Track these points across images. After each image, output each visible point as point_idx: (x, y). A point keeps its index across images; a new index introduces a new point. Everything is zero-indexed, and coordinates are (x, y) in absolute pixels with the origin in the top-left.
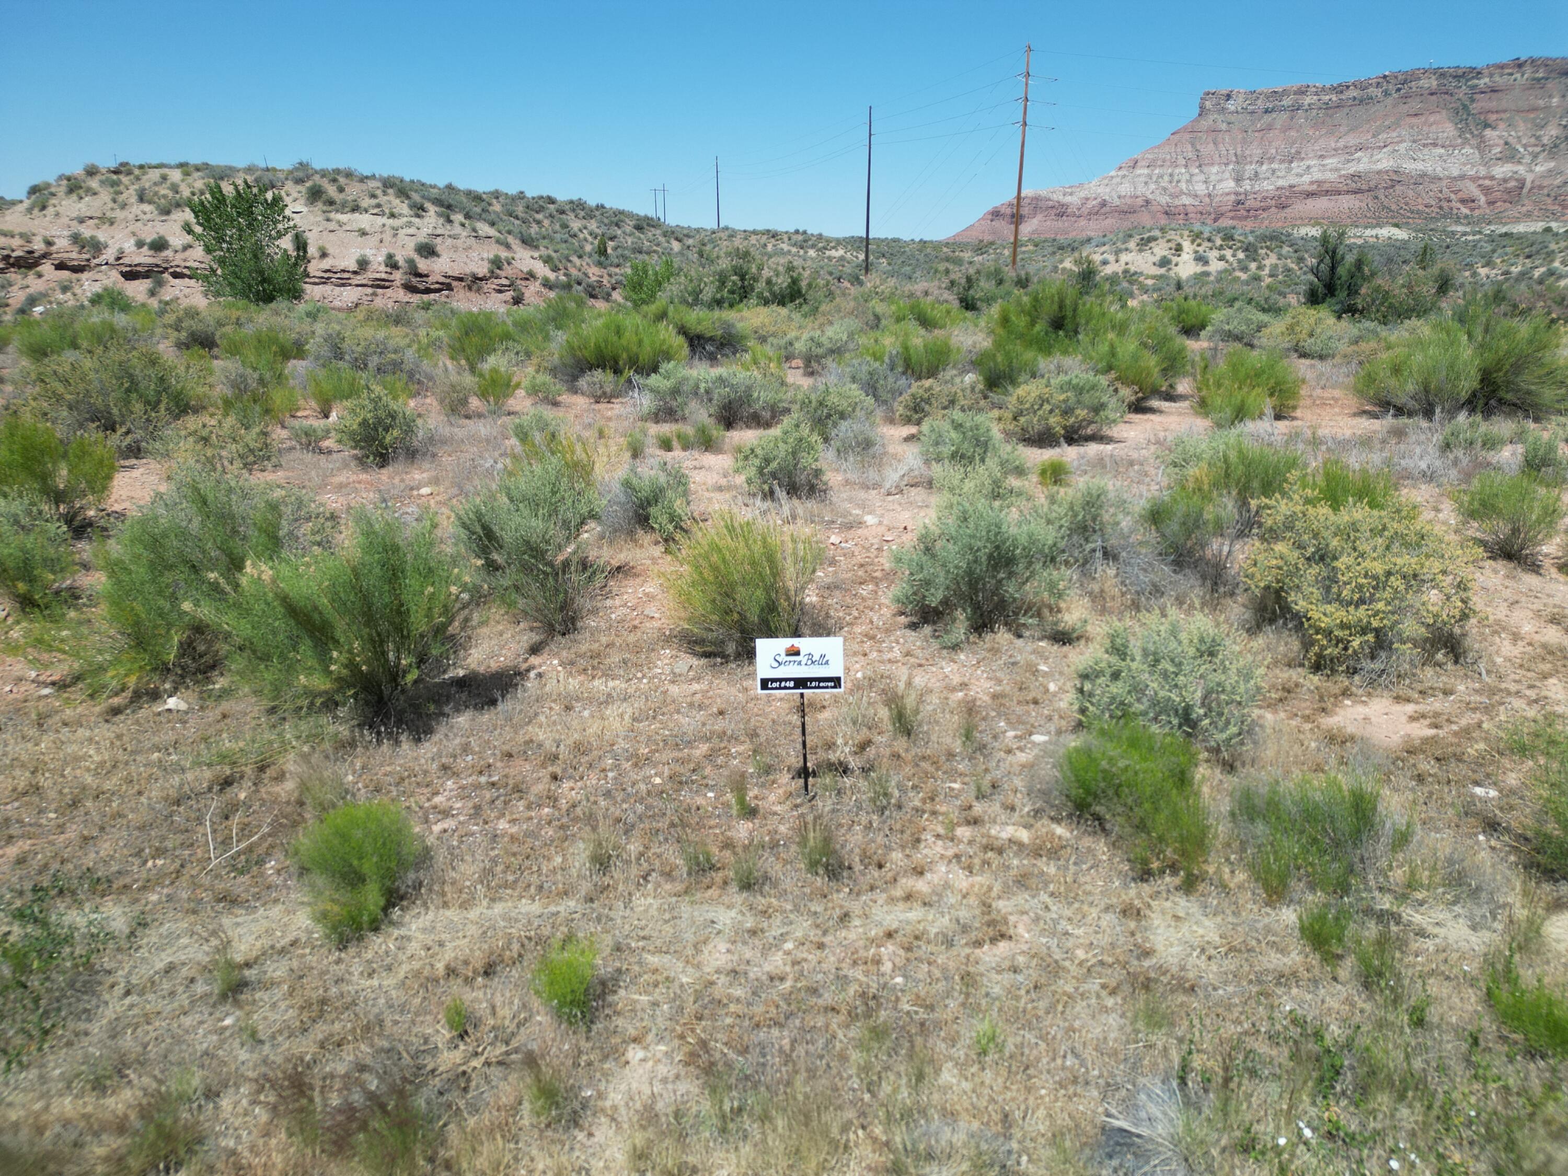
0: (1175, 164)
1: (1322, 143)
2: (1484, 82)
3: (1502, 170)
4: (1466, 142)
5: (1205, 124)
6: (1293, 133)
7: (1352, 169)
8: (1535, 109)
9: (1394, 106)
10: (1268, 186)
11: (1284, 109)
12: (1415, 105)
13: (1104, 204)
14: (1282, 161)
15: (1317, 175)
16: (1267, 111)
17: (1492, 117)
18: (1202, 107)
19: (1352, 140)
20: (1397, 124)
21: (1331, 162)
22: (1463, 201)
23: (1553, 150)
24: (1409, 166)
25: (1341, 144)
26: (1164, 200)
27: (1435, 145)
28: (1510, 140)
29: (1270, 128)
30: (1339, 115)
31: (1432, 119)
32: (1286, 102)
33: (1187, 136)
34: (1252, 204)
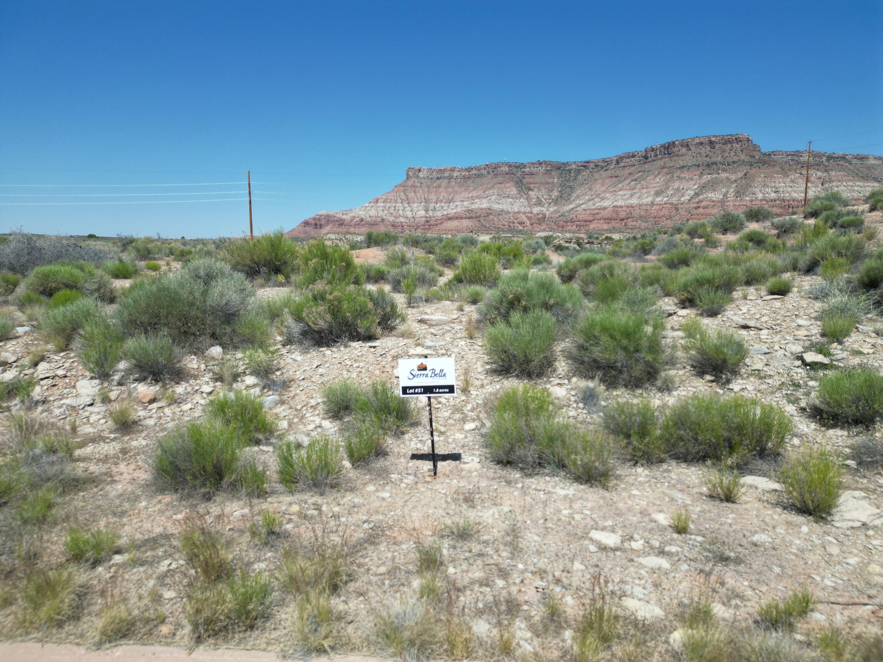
0: (396, 202)
1: (463, 194)
2: (527, 170)
3: (536, 210)
4: (521, 196)
5: (410, 183)
6: (450, 190)
7: (473, 207)
8: (548, 183)
9: (492, 179)
10: (439, 214)
11: (445, 178)
12: (500, 179)
13: (362, 220)
14: (446, 203)
15: (459, 210)
16: (438, 178)
17: (532, 186)
18: (408, 175)
19: (474, 194)
20: (493, 187)
21: (466, 203)
22: (520, 223)
23: (556, 202)
24: (496, 207)
25: (470, 195)
26: (391, 219)
27: (508, 197)
28: (540, 196)
29: (439, 186)
30: (470, 182)
31: (507, 185)
32: (446, 174)
33: (402, 189)
34: (432, 222)
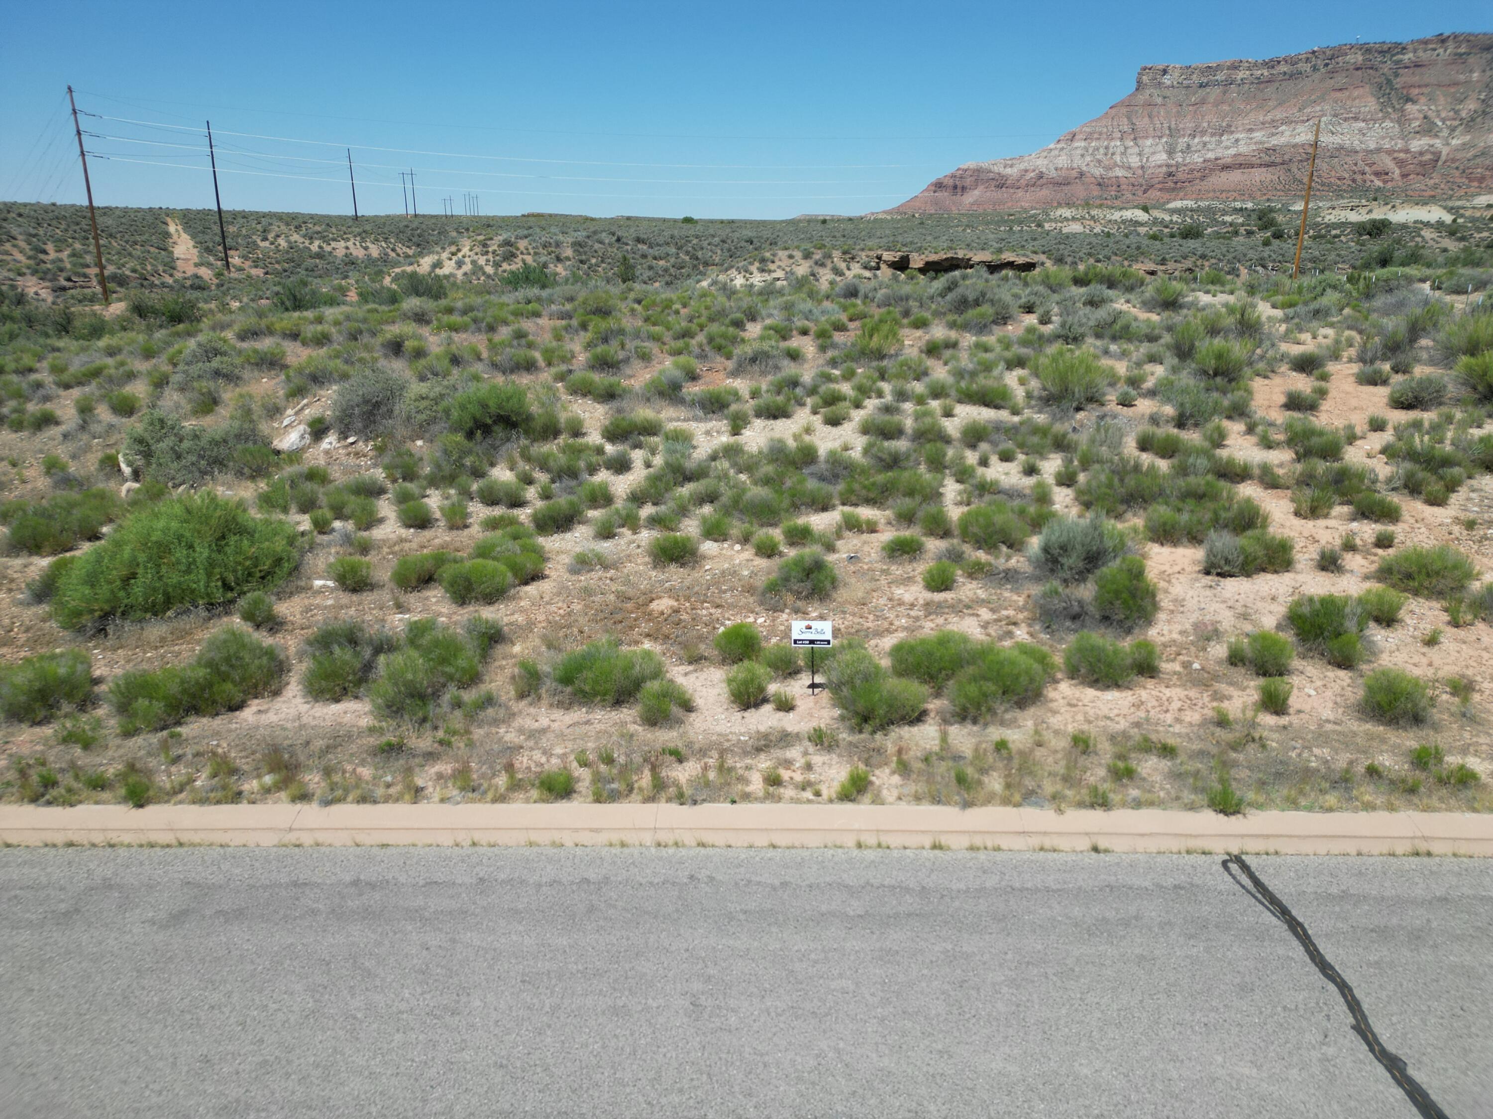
0: (1110, 138)
1: (1252, 116)
2: (1408, 57)
3: (1416, 145)
4: (1387, 116)
5: (1142, 98)
6: (1226, 107)
7: (1274, 141)
8: (1456, 84)
9: (1322, 80)
10: (1197, 158)
11: (1218, 83)
12: (1340, 80)
13: (1041, 176)
14: (1213, 135)
15: (1243, 148)
16: (1201, 86)
17: (1415, 92)
18: (1139, 82)
19: (1279, 114)
20: (1322, 99)
21: (1258, 135)
22: (1377, 174)
23: (1470, 124)
24: (1327, 140)
25: (1269, 118)
26: (1098, 172)
27: (1356, 119)
28: (1430, 113)
29: (1203, 102)
30: (1270, 89)
31: (1356, 93)
32: (1220, 77)
33: (1124, 110)
34: (1181, 176)
